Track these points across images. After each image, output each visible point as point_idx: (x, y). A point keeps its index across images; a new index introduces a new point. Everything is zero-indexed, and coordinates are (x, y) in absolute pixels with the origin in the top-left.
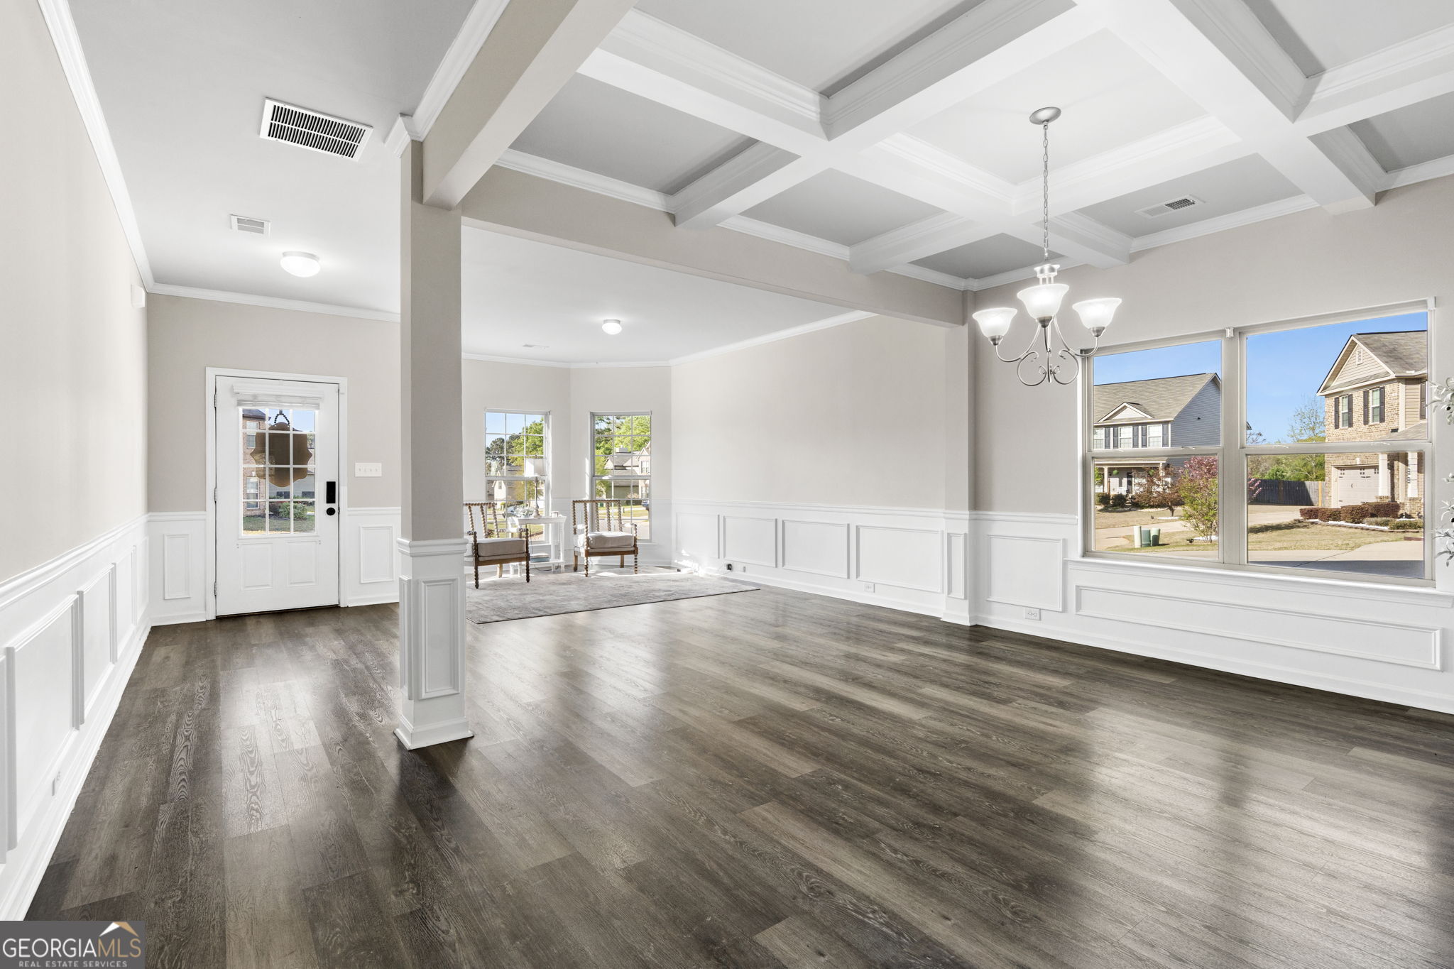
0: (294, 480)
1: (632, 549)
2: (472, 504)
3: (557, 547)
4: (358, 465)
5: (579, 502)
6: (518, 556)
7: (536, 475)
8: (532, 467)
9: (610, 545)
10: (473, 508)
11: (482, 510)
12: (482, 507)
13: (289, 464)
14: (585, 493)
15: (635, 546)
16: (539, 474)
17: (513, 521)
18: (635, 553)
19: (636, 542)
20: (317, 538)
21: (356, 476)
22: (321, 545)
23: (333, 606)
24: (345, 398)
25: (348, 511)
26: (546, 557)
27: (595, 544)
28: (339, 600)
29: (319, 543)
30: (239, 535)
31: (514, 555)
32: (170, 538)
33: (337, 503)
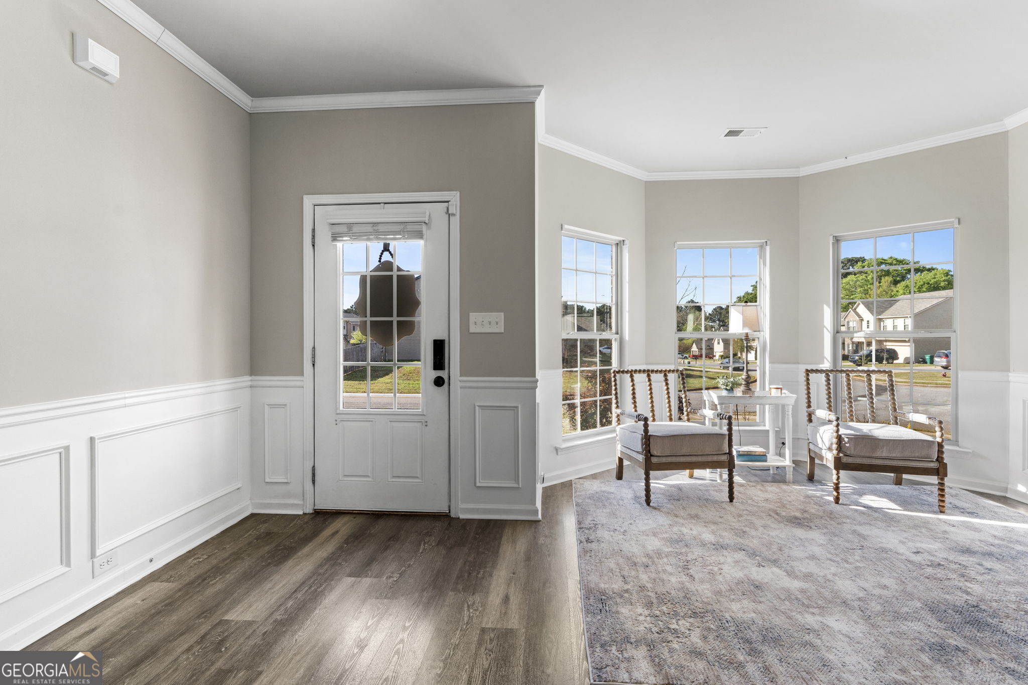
0: (399, 338)
1: (934, 465)
2: (653, 371)
3: (779, 434)
4: (473, 316)
5: (817, 371)
6: (715, 458)
7: (747, 330)
8: (740, 317)
9: (884, 454)
10: (653, 376)
11: (666, 380)
12: (665, 375)
13: (392, 316)
14: (826, 359)
15: (940, 459)
16: (750, 328)
17: (711, 396)
18: (941, 473)
19: (942, 452)
20: (423, 417)
21: (470, 332)
22: (427, 427)
23: (441, 514)
24: (456, 221)
25: (460, 381)
26: (762, 454)
27: (854, 449)
28: (449, 507)
29: (426, 424)
30: (337, 408)
31: (709, 456)
32: (271, 408)
33: (447, 370)
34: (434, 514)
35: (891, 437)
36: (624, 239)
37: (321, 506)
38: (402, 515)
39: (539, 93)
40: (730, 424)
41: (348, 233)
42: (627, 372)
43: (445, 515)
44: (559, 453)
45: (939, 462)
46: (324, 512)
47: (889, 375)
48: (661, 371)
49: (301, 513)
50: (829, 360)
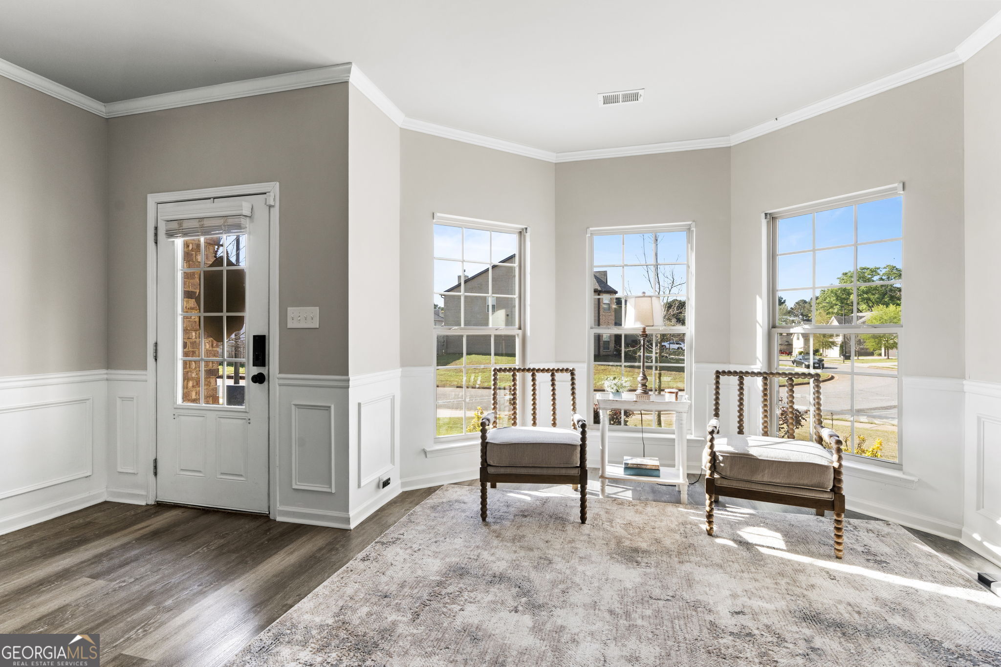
1: (827, 497)
4: (291, 310)
5: (729, 373)
9: (766, 479)
11: (553, 381)
12: (553, 375)
13: (222, 311)
14: (756, 358)
15: (836, 490)
18: (836, 508)
19: (840, 481)
20: (247, 414)
21: (288, 327)
22: (250, 425)
23: (262, 515)
24: (276, 212)
25: (278, 378)
26: (654, 468)
27: (731, 470)
28: (269, 507)
29: (249, 421)
30: (175, 402)
31: (556, 469)
32: (123, 400)
33: (267, 367)
34: (256, 514)
35: (775, 458)
36: (526, 227)
37: (161, 499)
38: (228, 512)
39: (349, 71)
40: (583, 433)
41: (179, 230)
42: (529, 370)
43: (266, 516)
44: (427, 455)
45: (835, 493)
46: (164, 504)
47: (815, 379)
48: (548, 370)
49: (143, 503)
50: (761, 360)
